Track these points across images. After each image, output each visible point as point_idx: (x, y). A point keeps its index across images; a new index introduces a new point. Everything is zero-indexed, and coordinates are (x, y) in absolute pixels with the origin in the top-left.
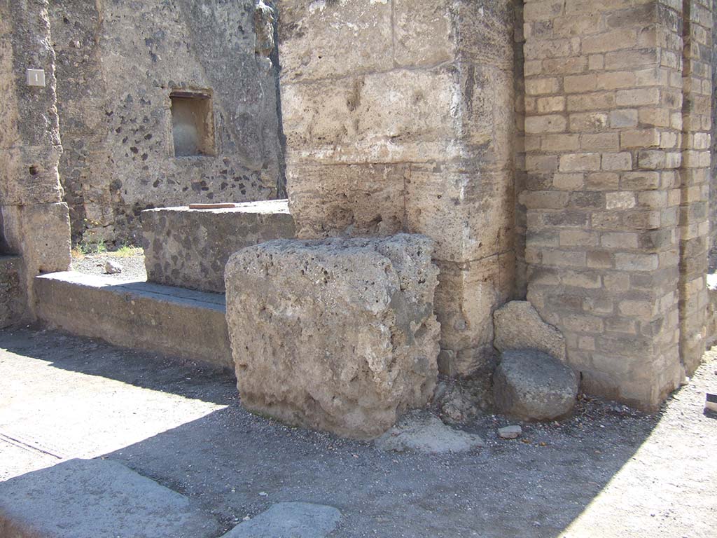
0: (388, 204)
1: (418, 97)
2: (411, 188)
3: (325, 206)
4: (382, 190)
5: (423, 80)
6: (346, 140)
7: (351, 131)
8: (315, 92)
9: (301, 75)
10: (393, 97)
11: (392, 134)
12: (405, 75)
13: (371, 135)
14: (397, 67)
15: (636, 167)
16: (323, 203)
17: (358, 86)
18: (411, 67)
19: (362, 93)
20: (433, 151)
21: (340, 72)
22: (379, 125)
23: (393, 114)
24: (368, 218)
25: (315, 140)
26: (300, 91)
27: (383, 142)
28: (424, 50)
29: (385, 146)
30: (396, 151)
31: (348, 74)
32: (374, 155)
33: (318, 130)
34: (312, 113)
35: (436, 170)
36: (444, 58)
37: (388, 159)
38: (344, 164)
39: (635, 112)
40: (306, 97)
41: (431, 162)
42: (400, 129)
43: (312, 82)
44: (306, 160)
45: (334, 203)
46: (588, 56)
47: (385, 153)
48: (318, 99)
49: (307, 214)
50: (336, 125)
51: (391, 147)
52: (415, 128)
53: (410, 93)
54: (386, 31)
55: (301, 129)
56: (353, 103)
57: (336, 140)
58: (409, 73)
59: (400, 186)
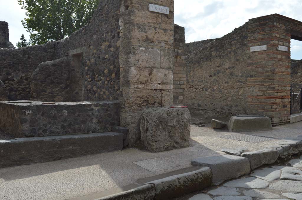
0: (157, 99)
1: (165, 75)
2: (163, 95)
3: (141, 100)
4: (156, 95)
5: (166, 72)
6: (148, 83)
7: (149, 81)
8: (140, 70)
9: (136, 65)
10: (160, 74)
11: (159, 83)
12: (163, 70)
13: (154, 83)
14: (161, 68)
15: (183, 92)
16: (141, 99)
17: (152, 71)
18: (164, 68)
19: (153, 72)
20: (168, 87)
21: (147, 66)
22: (156, 80)
23: (160, 78)
24: (153, 103)
25: (139, 82)
26: (136, 69)
27: (157, 84)
28: (167, 66)
29: (158, 85)
30: (160, 87)
31: (149, 67)
32: (155, 87)
33: (140, 80)
34: (139, 75)
35: (169, 91)
36: (170, 68)
37: (158, 88)
38: (147, 89)
39: (183, 81)
40: (137, 71)
41: (167, 89)
42: (161, 82)
43: (139, 67)
44: (136, 87)
45: (144, 99)
46: (176, 70)
47: (158, 87)
48: (141, 72)
49: (136, 102)
50: (146, 79)
51: (159, 86)
52: (164, 82)
53: (164, 74)
54: (159, 59)
55: (135, 79)
56: (150, 74)
57: (145, 83)
58: (164, 70)
59: (160, 95)
